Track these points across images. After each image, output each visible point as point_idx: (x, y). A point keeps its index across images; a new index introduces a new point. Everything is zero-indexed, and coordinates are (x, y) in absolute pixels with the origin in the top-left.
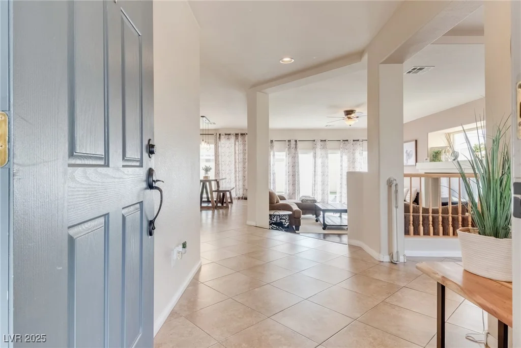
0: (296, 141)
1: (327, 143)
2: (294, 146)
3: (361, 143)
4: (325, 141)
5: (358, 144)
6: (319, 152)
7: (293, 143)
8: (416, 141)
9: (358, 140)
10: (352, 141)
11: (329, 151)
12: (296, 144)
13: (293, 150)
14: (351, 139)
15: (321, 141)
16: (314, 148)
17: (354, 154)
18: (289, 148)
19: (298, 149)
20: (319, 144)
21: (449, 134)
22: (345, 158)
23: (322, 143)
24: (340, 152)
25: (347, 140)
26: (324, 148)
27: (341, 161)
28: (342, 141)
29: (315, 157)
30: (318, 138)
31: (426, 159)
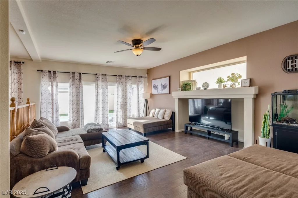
0: (80, 74)
1: (107, 77)
2: (78, 78)
3: (131, 78)
4: (105, 75)
5: (129, 79)
6: (100, 83)
7: (77, 75)
8: (170, 77)
9: (129, 76)
10: (125, 77)
11: (109, 84)
12: (80, 76)
13: (77, 82)
14: (124, 75)
15: (102, 75)
16: (96, 81)
17: (126, 86)
18: (74, 79)
19: (82, 81)
20: (100, 77)
21: (190, 73)
22: (120, 89)
23: (103, 77)
24: (116, 85)
25: (122, 76)
26: (104, 80)
27: (118, 91)
28: (118, 76)
29: (97, 88)
30: (99, 72)
31: (179, 89)
